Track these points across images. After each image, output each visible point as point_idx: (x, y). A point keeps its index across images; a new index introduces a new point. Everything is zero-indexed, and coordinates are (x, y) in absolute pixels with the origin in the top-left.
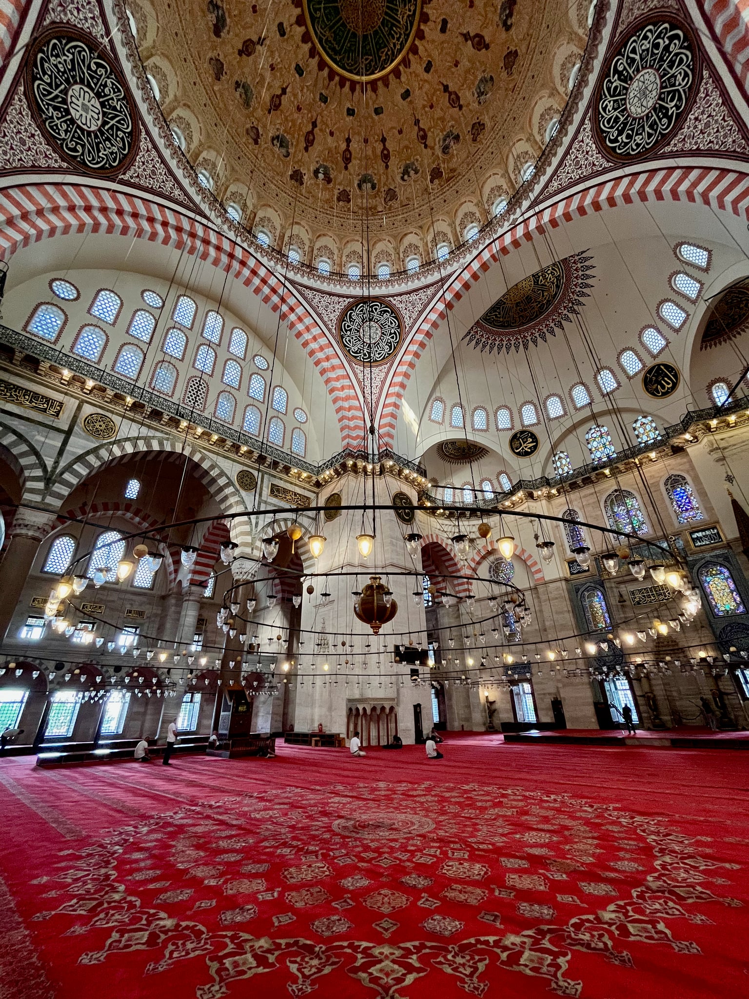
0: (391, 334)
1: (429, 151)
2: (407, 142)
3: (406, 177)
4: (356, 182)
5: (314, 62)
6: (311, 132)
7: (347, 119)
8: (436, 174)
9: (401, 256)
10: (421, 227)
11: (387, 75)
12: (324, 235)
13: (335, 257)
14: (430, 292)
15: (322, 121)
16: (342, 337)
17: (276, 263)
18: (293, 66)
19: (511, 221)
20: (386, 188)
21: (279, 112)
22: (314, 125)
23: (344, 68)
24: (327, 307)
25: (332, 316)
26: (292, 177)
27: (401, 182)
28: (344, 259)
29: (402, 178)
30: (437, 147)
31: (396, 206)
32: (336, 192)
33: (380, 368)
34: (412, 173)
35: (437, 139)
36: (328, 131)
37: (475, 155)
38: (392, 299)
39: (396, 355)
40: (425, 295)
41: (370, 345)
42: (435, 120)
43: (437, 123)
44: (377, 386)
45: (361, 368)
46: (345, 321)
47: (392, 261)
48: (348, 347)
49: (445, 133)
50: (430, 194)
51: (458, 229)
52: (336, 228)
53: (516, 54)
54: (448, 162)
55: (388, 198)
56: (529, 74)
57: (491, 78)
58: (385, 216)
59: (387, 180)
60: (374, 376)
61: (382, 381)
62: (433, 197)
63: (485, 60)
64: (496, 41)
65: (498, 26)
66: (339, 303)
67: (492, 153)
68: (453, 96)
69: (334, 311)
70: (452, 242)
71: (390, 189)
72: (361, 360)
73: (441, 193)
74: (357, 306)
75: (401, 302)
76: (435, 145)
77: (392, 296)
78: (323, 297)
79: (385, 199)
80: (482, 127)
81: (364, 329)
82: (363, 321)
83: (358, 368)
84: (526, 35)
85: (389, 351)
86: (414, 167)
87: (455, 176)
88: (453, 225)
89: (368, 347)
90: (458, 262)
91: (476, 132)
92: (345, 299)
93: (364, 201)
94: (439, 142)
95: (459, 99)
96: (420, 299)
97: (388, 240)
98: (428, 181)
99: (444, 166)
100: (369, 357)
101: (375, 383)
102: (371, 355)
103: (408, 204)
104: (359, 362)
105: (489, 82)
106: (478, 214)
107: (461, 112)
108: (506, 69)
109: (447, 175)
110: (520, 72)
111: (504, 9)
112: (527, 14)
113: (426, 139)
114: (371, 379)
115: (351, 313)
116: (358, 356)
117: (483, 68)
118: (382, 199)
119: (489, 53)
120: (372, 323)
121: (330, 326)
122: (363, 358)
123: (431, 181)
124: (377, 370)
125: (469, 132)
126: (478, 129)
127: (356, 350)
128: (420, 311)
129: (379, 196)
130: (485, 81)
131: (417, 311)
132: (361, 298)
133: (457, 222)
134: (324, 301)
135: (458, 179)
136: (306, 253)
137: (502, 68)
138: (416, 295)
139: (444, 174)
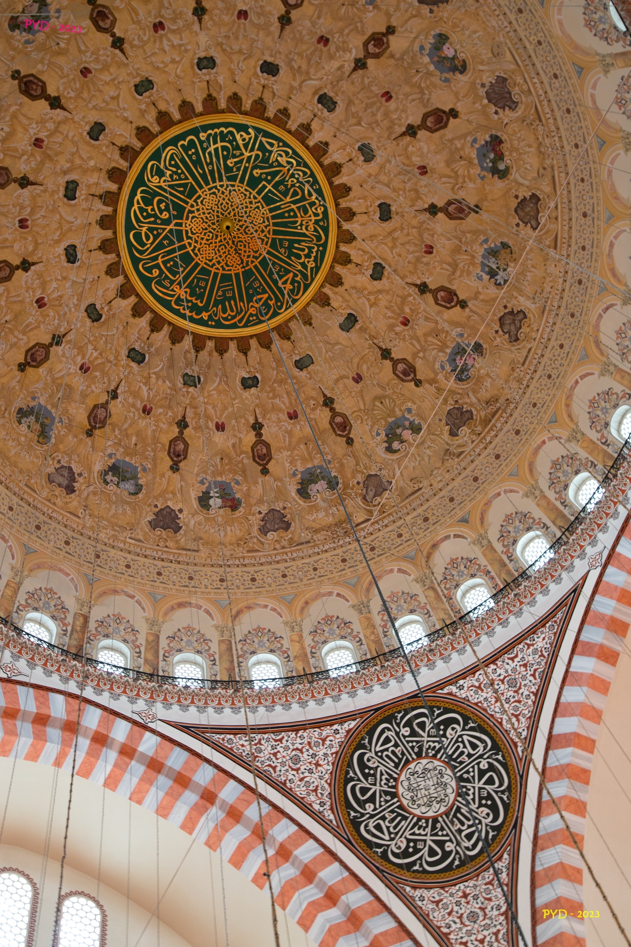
0: (482, 773)
1: (427, 390)
2: (378, 391)
3: (396, 445)
4: (292, 489)
5: (162, 337)
6: (180, 437)
7: (246, 394)
8: (457, 420)
9: (441, 590)
10: (464, 521)
11: (305, 309)
12: (249, 608)
13: (287, 645)
14: (542, 641)
15: (196, 413)
16: (355, 824)
17: (151, 701)
18: (124, 352)
20: (360, 478)
21: (108, 428)
22: (183, 424)
23: (219, 325)
24: (296, 760)
25: (314, 779)
26: (153, 525)
27: (389, 456)
28: (308, 641)
29: (389, 449)
30: (440, 377)
31: (393, 501)
32: (255, 521)
33: (489, 875)
34: (407, 434)
35: (437, 366)
36: (212, 425)
37: (527, 363)
38: (453, 689)
39: (517, 826)
40: (535, 652)
41: (435, 820)
42: (422, 339)
43: (426, 341)
44: (496, 934)
45: (434, 894)
46: (352, 779)
47: (423, 608)
48: (379, 846)
49: (448, 351)
50: (459, 456)
51: (551, 495)
52: (273, 585)
53: (535, 198)
54: (475, 392)
55: (371, 494)
56: (574, 214)
57: (504, 245)
58: (377, 526)
59: (357, 464)
60: (475, 906)
61: (505, 914)
62: (469, 459)
63: (480, 227)
64: (490, 197)
65: (483, 178)
66: (324, 740)
67: (561, 346)
68: (442, 293)
69: (317, 765)
70: (549, 523)
71: (370, 476)
72: (425, 871)
73: (482, 446)
74: (371, 733)
75: (479, 687)
76: (436, 374)
77: (452, 680)
78: (281, 740)
79: (364, 498)
80: (521, 316)
81: (406, 784)
82: (397, 766)
83: (426, 897)
84: (541, 170)
85: (495, 819)
86: (407, 423)
87: (500, 408)
88: (537, 493)
89: (434, 828)
90: (582, 556)
91: (513, 328)
92: (336, 727)
93: (321, 515)
94: (443, 368)
95: (456, 294)
96: (525, 665)
97: (400, 570)
98: (446, 436)
99: (471, 401)
100: (446, 855)
101: (486, 927)
102: (449, 846)
103: (420, 489)
104: (424, 879)
105: (503, 252)
106: (583, 454)
107: (467, 310)
108: (526, 224)
109: (483, 414)
110: (556, 218)
111: (484, 155)
112: (530, 146)
113: (415, 372)
114: (473, 917)
115: (361, 756)
116: (414, 863)
117: (482, 238)
118: (359, 500)
119: (484, 216)
120: (424, 761)
121: (317, 807)
122: (430, 864)
123: (453, 434)
124: (476, 886)
125: (497, 332)
126: (514, 322)
127: (403, 846)
128: (535, 695)
129: (349, 495)
130: (493, 253)
131: (528, 697)
132: (377, 710)
133: (544, 484)
134: (286, 748)
135: (509, 411)
136: (217, 657)
137: (518, 225)
138: (512, 659)
139: (475, 413)
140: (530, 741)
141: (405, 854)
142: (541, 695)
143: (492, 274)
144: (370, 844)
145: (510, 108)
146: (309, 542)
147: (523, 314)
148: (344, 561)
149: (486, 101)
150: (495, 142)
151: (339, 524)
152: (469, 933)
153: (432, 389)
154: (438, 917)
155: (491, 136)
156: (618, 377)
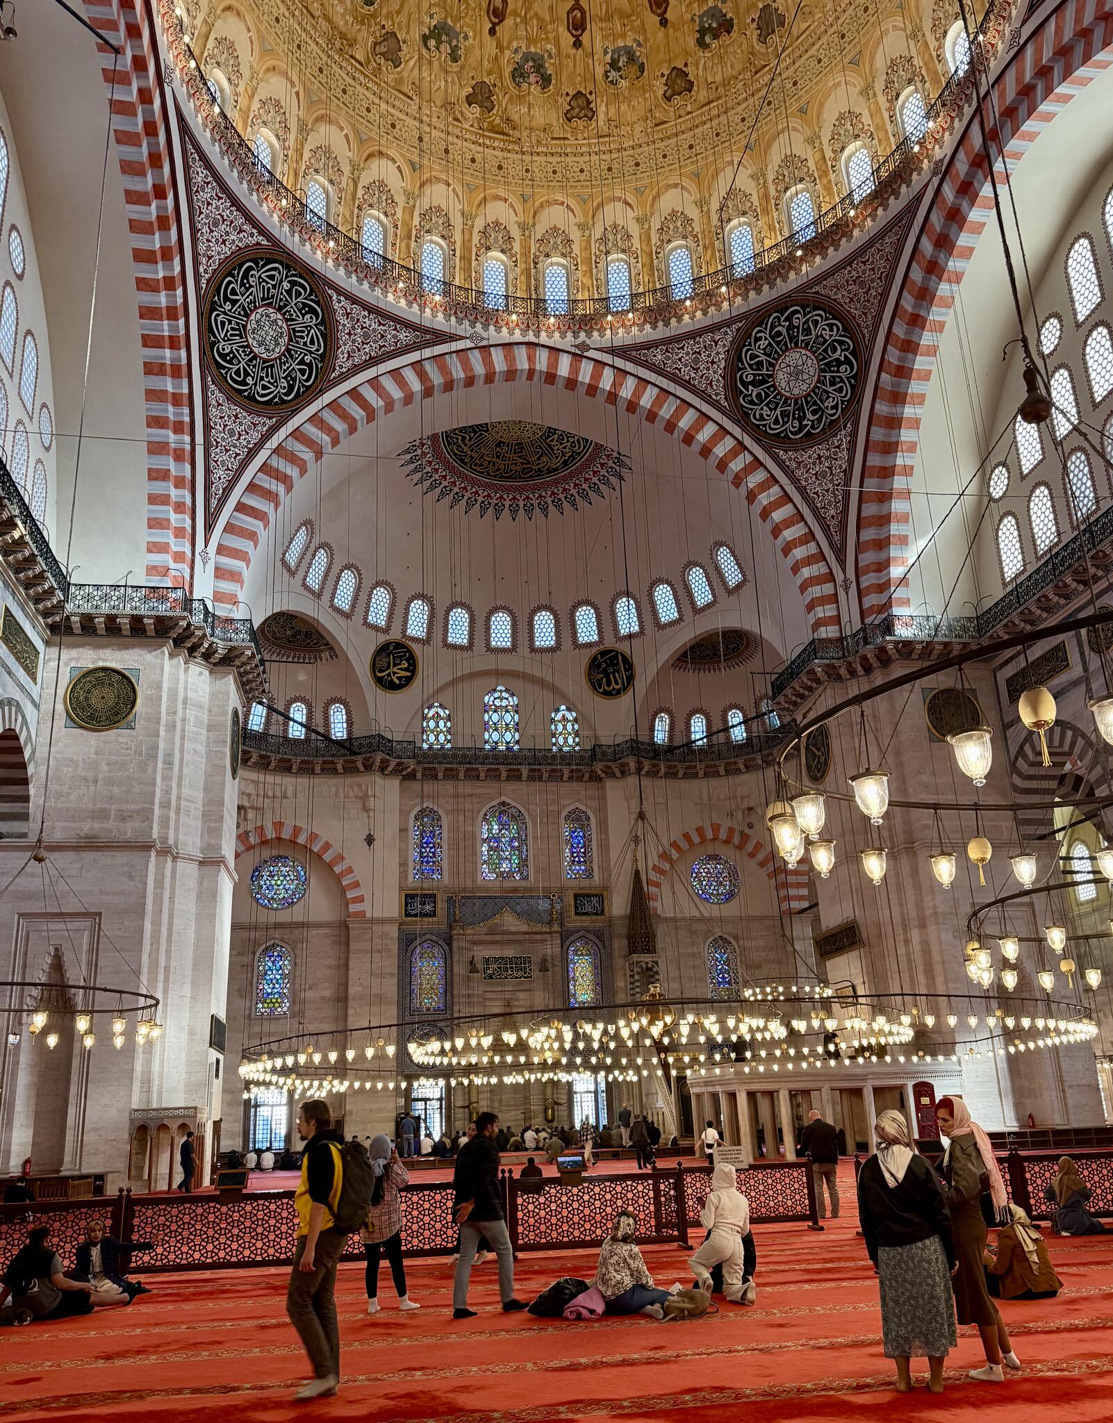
0: (302, 362)
1: (490, 46)
3: (432, 43)
8: (481, 96)
9: (360, 193)
10: (413, 166)
12: (238, 14)
13: (241, 89)
14: (404, 336)
16: (213, 309)
19: (579, 341)
20: (388, 25)
24: (216, 224)
25: (215, 249)
27: (420, 43)
29: (425, 38)
30: (507, 53)
31: (390, 78)
33: (257, 420)
34: (446, 48)
35: (515, 44)
37: (557, 142)
38: (335, 297)
39: (295, 412)
40: (394, 337)
41: (255, 357)
42: (531, 13)
43: (531, 19)
44: (238, 455)
45: (221, 398)
46: (233, 276)
47: (341, 190)
48: (215, 337)
49: (533, 50)
50: (456, 119)
51: (476, 239)
52: (266, 17)
53: (690, 86)
54: (511, 99)
55: (383, 49)
56: (688, 135)
57: (642, 68)
58: (362, 78)
59: (398, 12)
60: (237, 429)
61: (250, 450)
62: (457, 131)
63: (649, 32)
64: (678, 34)
65: (693, 20)
66: (241, 231)
67: (582, 171)
68: (579, 15)
69: (224, 242)
70: (458, 254)
71: (394, 34)
72: (225, 378)
73: (473, 138)
74: (269, 261)
75: (348, 314)
76: (508, 48)
77: (340, 292)
78: (220, 198)
79: (375, 44)
80: (590, 114)
81: (258, 316)
82: (263, 299)
83: (216, 395)
84: (713, 86)
85: (285, 394)
86: (454, 43)
87: (507, 135)
88: (470, 222)
89: (251, 360)
90: (473, 325)
91: (577, 110)
92: (255, 231)
93: (340, 9)
94: (516, 51)
95: (583, 31)
96: (382, 336)
97: (346, 136)
98: (464, 94)
99: (500, 98)
100: (244, 383)
101: (235, 446)
102: (249, 380)
103: (411, 99)
104: (221, 382)
105: (636, 67)
106: (517, 247)
107: (574, 51)
108: (666, 84)
109: (498, 121)
110: (680, 117)
111: (713, 16)
112: (732, 66)
113: (501, 21)
114: (232, 433)
115: (250, 268)
116: (224, 368)
117: (641, 39)
118: (371, 39)
119: (661, 34)
120: (279, 316)
121: (201, 270)
122: (231, 377)
123: (470, 100)
124: (248, 419)
125: (567, 94)
126: (582, 109)
127: (227, 351)
128: (371, 358)
129: (370, 26)
130: (631, 58)
131: (366, 354)
132: (285, 252)
133: (479, 224)
134: (217, 208)
135: (511, 147)
136: (196, 32)
137: (663, 75)
138: (380, 324)
139: (495, 111)
140: (344, 377)
141: (223, 356)
142: (373, 361)
143: (614, 65)
144: (211, 330)
145: (760, 35)
146: (313, 17)
147: (591, 114)
148: (321, 70)
149: (761, 5)
150: (726, 26)
151: (343, 36)
152: (223, 439)
153: (494, 51)
154: (213, 412)
155: (732, 20)
156: (584, 244)
